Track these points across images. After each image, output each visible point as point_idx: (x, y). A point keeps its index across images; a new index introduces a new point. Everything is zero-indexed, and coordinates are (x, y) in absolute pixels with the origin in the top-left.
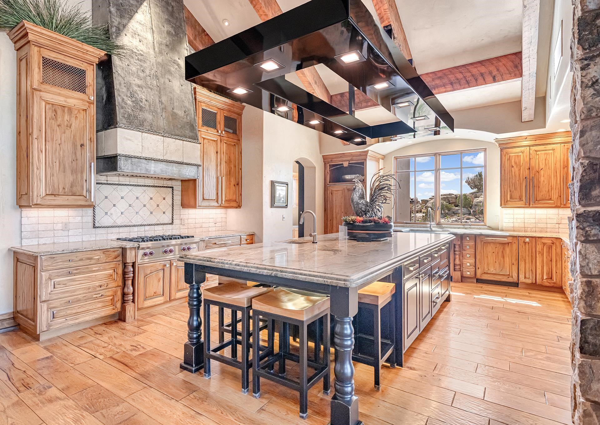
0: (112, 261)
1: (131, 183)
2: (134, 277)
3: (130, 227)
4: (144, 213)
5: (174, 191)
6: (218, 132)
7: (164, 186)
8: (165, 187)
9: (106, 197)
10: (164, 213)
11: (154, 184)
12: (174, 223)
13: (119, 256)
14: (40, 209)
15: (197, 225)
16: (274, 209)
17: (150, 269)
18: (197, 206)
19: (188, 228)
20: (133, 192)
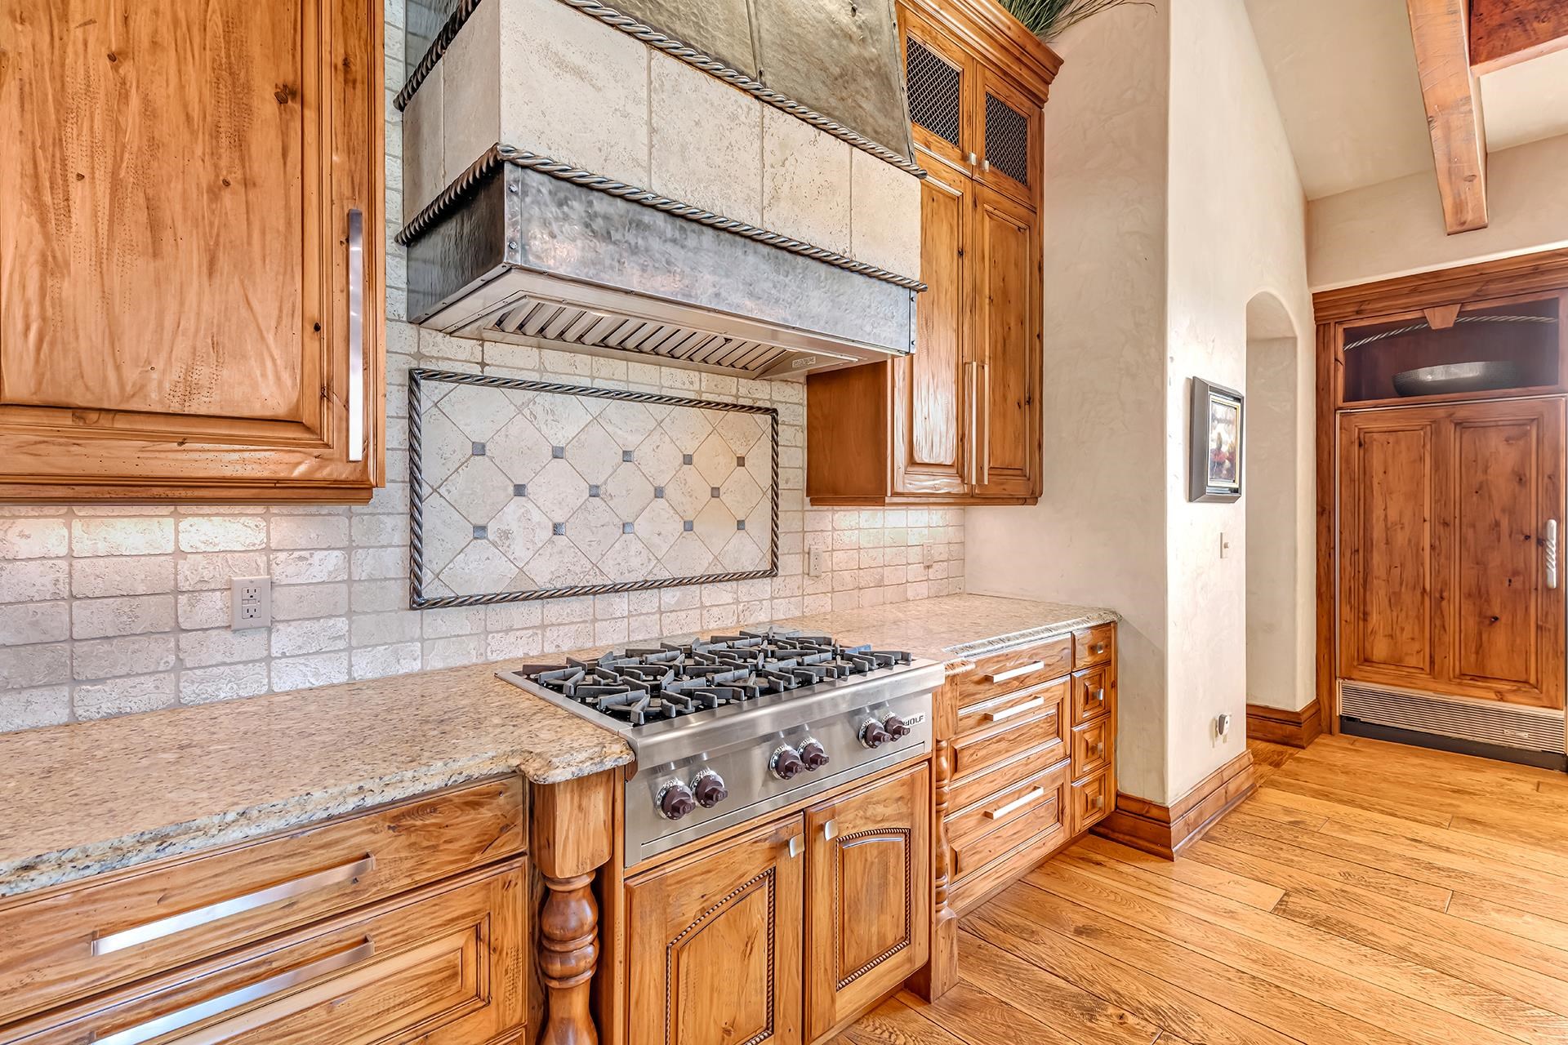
0: (462, 866)
1: (598, 384)
2: (602, 963)
3: (595, 594)
4: (656, 525)
5: (780, 428)
6: (965, 158)
7: (741, 402)
8: (743, 407)
9: (479, 450)
10: (741, 525)
11: (700, 392)
12: (780, 572)
13: (504, 828)
14: (82, 511)
15: (866, 578)
16: (1201, 508)
17: (697, 891)
18: (889, 494)
19: (833, 591)
20: (610, 428)
